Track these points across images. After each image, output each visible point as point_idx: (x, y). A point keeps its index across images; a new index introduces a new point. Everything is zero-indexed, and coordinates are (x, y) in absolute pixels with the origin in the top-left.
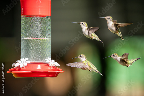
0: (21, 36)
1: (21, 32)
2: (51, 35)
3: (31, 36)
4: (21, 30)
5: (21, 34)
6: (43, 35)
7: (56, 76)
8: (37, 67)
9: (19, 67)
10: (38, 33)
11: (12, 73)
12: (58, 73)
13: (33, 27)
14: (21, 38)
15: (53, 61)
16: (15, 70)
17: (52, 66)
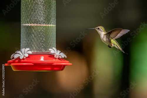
0: (21, 22)
1: (21, 17)
2: (56, 21)
3: (33, 22)
4: (21, 14)
5: (21, 20)
7: (62, 70)
8: (40, 58)
9: (19, 58)
10: (40, 18)
11: (11, 65)
12: (64, 66)
13: (35, 12)
14: (21, 25)
15: (59, 52)
16: (14, 62)
17: (57, 57)
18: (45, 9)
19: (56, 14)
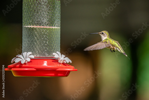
0: (23, 24)
1: (23, 18)
2: (61, 22)
3: (35, 24)
4: (23, 15)
5: (23, 21)
6: (51, 23)
7: (67, 76)
8: (43, 63)
9: (20, 63)
10: (44, 19)
11: (11, 70)
12: (69, 72)
13: (38, 12)
14: (23, 26)
15: (63, 56)
16: (15, 67)
17: (62, 62)
18: (49, 10)
19: (61, 15)
